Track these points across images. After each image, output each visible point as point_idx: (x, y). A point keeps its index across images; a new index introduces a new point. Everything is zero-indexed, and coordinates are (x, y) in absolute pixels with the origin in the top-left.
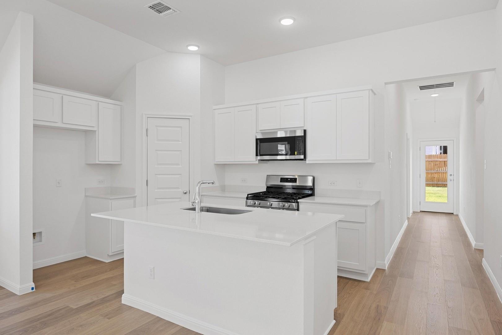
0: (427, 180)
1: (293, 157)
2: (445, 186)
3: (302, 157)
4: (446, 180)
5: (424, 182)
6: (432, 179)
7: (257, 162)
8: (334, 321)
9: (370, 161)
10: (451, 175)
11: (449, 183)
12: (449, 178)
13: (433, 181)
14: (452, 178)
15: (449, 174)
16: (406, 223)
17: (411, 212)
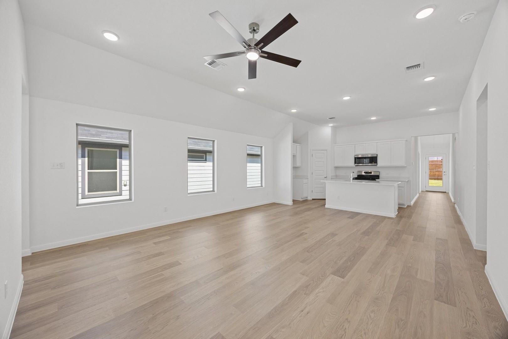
0: (430, 175)
1: (372, 164)
2: (441, 179)
3: (376, 164)
4: (442, 176)
5: (428, 177)
6: (434, 175)
7: (355, 166)
8: (397, 213)
9: (405, 166)
10: (444, 172)
11: (444, 177)
12: (444, 173)
13: (434, 176)
14: (445, 173)
15: (443, 172)
16: (418, 195)
17: (420, 190)
